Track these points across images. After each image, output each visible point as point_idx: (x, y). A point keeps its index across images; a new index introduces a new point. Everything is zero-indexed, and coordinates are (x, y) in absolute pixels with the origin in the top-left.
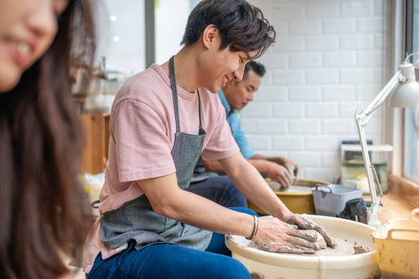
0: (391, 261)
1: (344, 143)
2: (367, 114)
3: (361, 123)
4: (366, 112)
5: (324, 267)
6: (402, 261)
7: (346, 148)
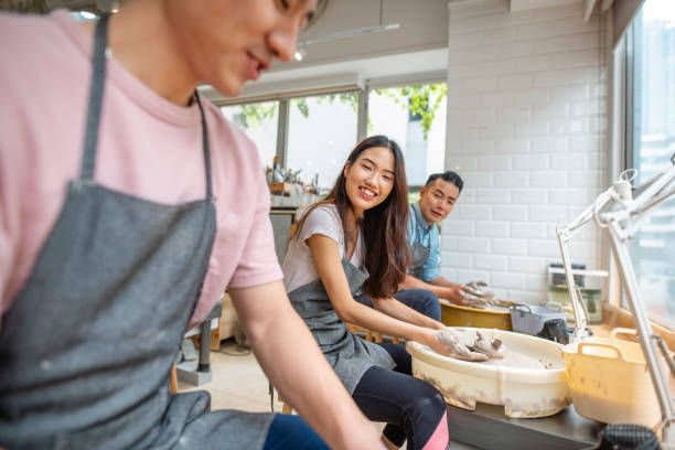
0: (582, 380)
1: (553, 266)
2: (571, 230)
3: (563, 238)
4: (570, 227)
5: (504, 378)
6: (594, 381)
7: (553, 270)
